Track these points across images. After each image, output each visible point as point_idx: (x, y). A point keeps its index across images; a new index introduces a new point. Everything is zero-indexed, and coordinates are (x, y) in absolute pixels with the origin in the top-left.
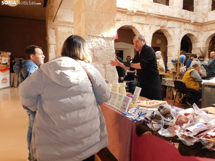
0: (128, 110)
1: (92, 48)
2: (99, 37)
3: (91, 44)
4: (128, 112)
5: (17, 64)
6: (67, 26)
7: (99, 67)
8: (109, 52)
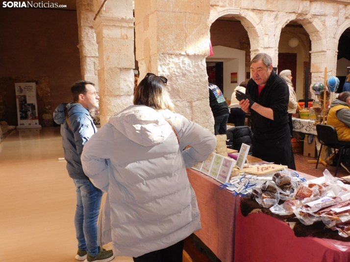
0: (230, 179)
1: (169, 74)
2: (181, 55)
3: (167, 67)
4: (229, 181)
5: (60, 110)
6: (118, 26)
7: (182, 106)
8: (198, 79)
